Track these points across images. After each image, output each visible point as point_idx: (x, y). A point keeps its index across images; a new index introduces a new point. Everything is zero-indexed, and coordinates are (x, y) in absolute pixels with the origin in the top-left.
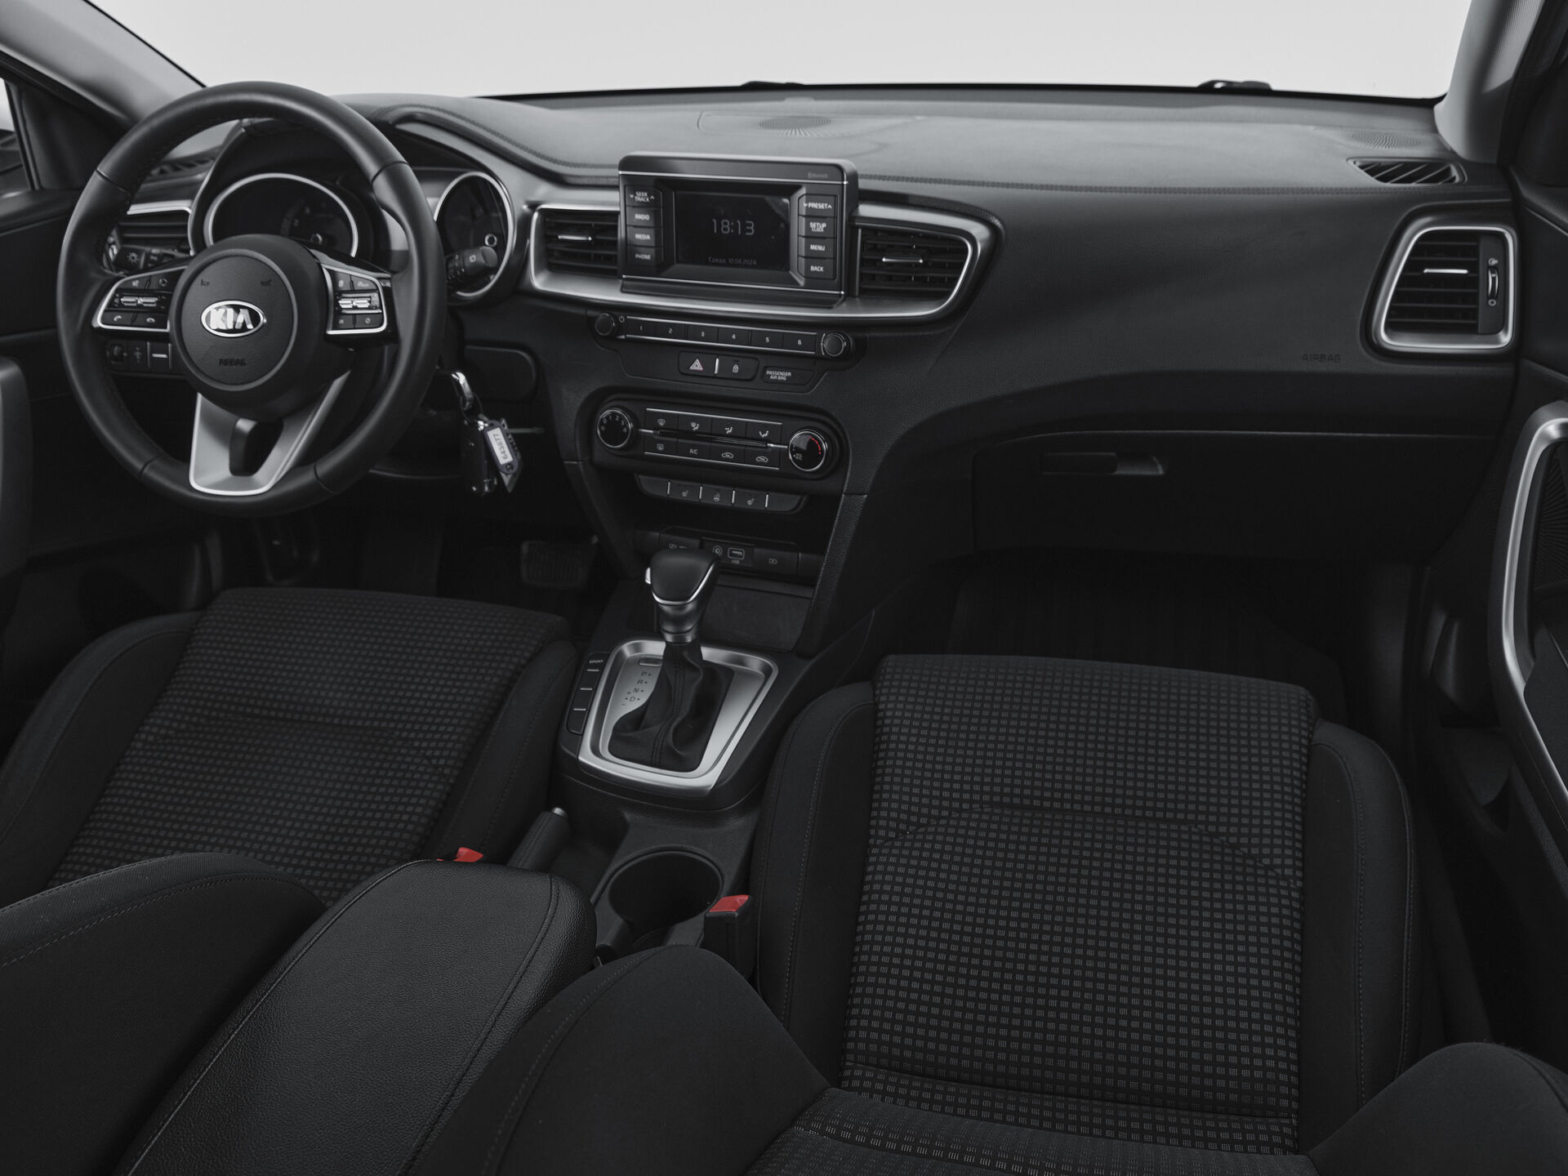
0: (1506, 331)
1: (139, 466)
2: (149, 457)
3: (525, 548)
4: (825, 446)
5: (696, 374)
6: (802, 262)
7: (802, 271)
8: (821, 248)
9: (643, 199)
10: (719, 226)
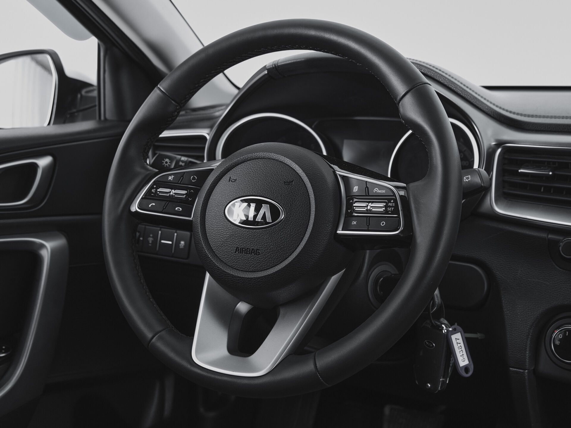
1: (149, 335)
2: (158, 328)
3: (387, 410)
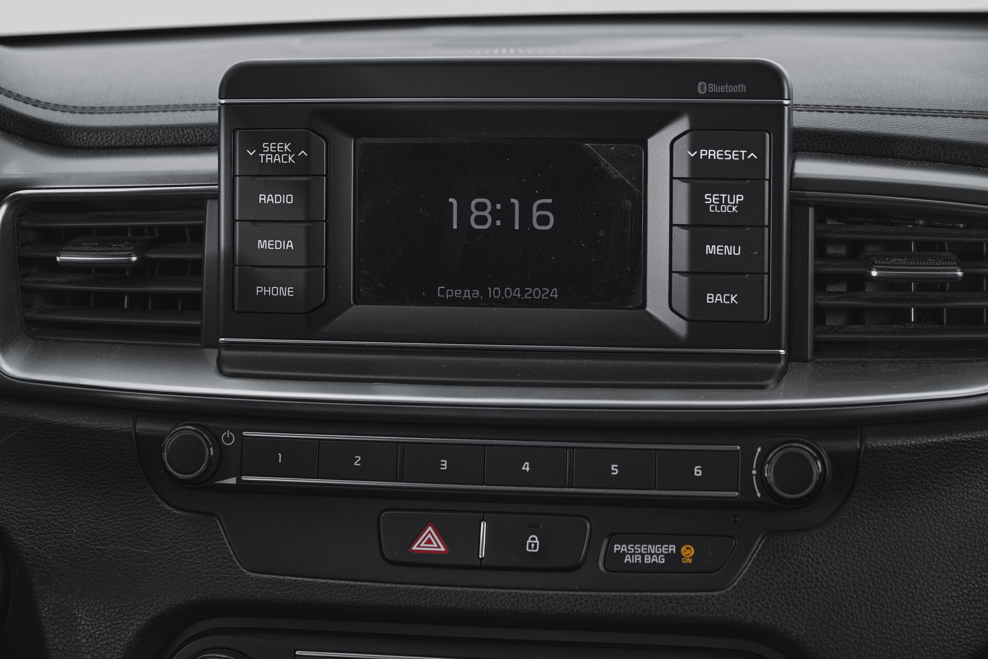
5: (428, 561)
6: (682, 283)
7: (682, 304)
8: (730, 250)
9: (278, 159)
10: (464, 213)
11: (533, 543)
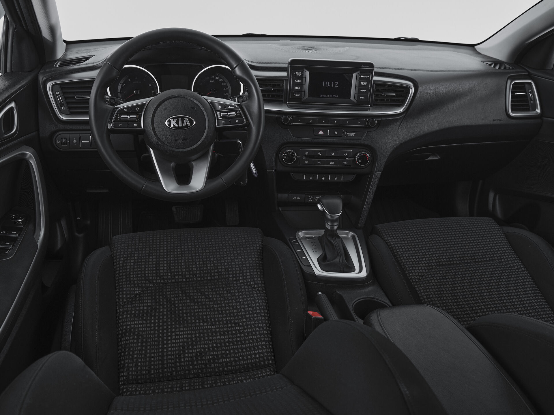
0: (538, 109)
4: (368, 156)
5: (321, 135)
6: (356, 95)
7: (356, 99)
8: (364, 91)
9: (298, 75)
10: (325, 84)
11: (336, 133)
